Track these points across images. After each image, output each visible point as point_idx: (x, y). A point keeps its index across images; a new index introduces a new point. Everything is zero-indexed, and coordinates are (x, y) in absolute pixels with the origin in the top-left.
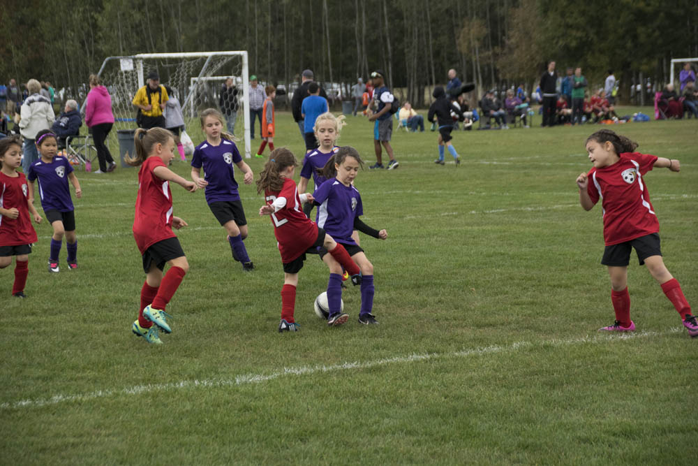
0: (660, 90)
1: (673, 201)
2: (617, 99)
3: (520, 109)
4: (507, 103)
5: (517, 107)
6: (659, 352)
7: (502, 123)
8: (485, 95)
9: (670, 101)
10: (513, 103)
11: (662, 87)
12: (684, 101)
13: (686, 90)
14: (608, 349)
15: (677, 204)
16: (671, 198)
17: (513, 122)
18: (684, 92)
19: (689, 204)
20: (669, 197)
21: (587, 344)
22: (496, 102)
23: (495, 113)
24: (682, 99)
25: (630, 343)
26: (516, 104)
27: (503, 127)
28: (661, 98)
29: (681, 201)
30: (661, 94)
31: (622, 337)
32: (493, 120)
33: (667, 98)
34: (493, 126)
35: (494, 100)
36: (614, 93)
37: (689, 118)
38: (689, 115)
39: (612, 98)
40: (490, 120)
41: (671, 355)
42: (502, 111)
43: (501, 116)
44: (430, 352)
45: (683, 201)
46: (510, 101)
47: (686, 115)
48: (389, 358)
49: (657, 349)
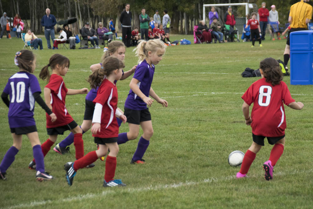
0: (197, 24)
1: (206, 97)
2: (170, 29)
3: (107, 35)
4: (99, 31)
5: (105, 34)
6: (197, 195)
7: (95, 45)
8: (84, 26)
9: (203, 31)
10: (103, 31)
11: (198, 23)
12: (212, 31)
13: (213, 24)
14: (164, 194)
15: (208, 99)
16: (205, 94)
17: (103, 44)
18: (211, 26)
19: (215, 98)
20: (203, 94)
21: (151, 191)
22: (91, 30)
23: (91, 38)
24: (210, 30)
25: (178, 190)
26: (105, 32)
27: (96, 48)
28: (198, 29)
29: (210, 97)
30: (197, 27)
31: (173, 186)
32: (89, 43)
33: (201, 29)
34: (90, 47)
35: (90, 29)
36: (168, 26)
37: (215, 43)
38: (215, 40)
39: (167, 29)
40: (87, 42)
41: (204, 197)
42: (95, 37)
43: (95, 39)
44: (46, 200)
45: (212, 97)
46: (101, 30)
47: (213, 41)
48: (16, 205)
49: (195, 193)
